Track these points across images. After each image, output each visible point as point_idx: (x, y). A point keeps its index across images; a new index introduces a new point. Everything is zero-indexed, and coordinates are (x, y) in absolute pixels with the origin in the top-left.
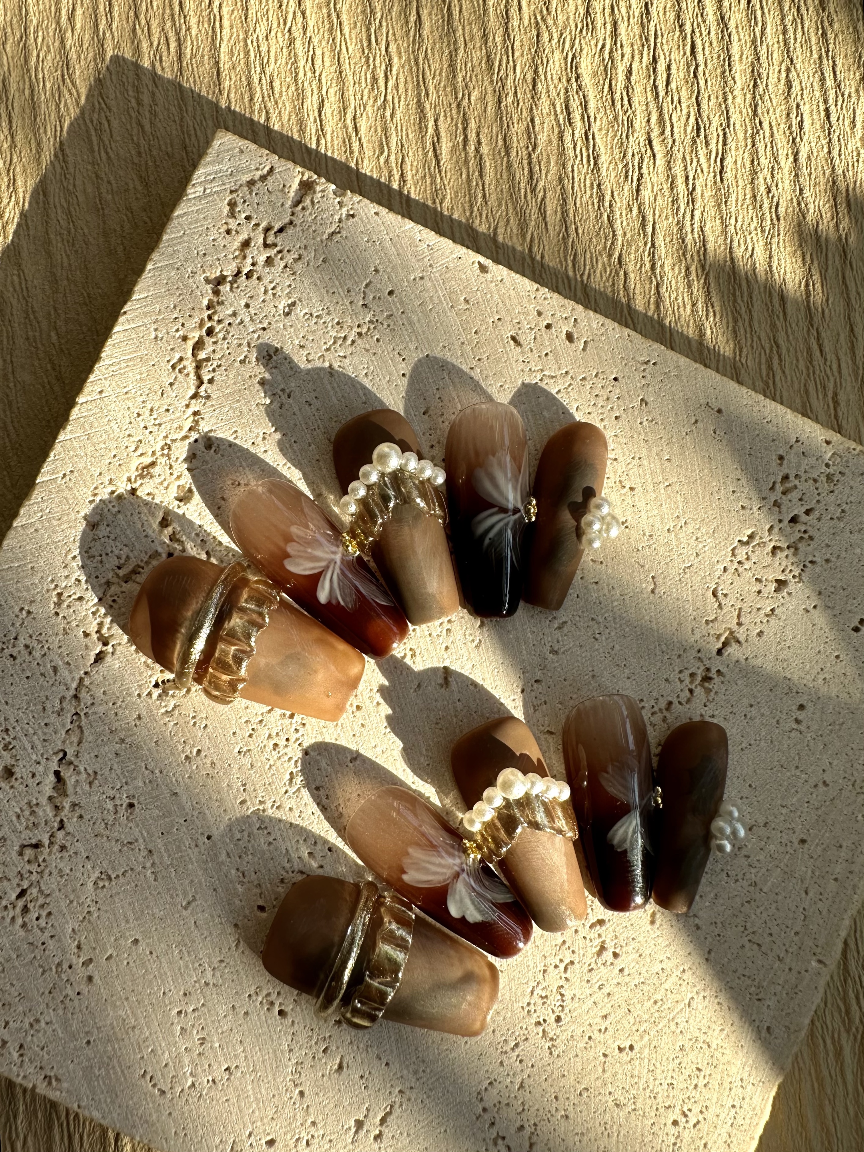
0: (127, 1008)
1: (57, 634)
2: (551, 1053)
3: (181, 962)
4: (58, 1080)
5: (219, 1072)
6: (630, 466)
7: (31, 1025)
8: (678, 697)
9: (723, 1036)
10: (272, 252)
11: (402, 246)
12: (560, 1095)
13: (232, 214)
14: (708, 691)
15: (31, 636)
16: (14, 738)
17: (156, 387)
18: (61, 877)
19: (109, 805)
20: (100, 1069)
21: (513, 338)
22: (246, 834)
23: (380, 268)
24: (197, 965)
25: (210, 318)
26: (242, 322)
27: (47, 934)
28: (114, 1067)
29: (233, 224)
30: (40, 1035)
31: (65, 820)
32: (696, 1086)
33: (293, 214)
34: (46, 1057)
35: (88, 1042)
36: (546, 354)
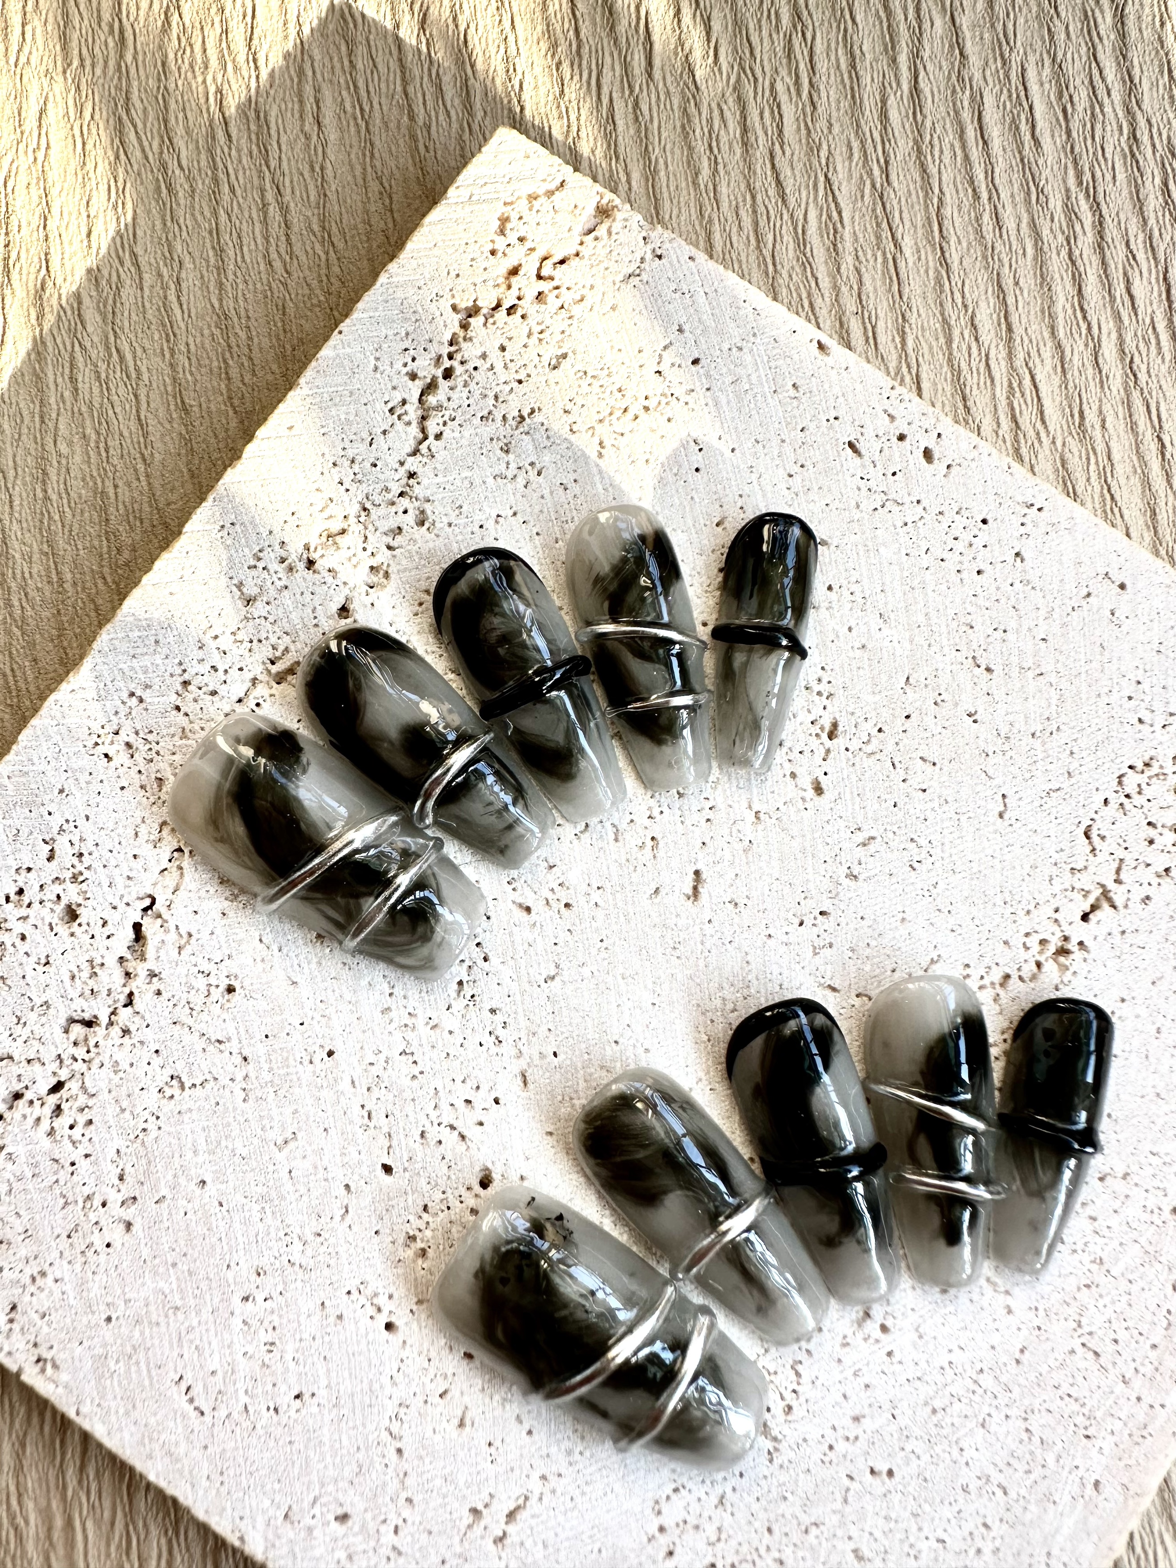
0: (173, 1279)
1: (173, 736)
3: (260, 1225)
4: (55, 1366)
5: (285, 1399)
7: (34, 1279)
8: (1019, 969)
10: (545, 286)
12: (775, 1528)
13: (502, 232)
14: (1064, 968)
15: (137, 733)
16: (88, 868)
17: (365, 435)
18: (116, 1072)
19: (201, 983)
20: (117, 1362)
21: (851, 445)
22: (382, 1057)
23: (686, 327)
24: (282, 1234)
25: (451, 357)
26: (492, 368)
27: (82, 1151)
28: (137, 1363)
29: (500, 243)
30: (43, 1295)
31: (135, 992)
33: (582, 243)
34: (46, 1329)
35: (109, 1319)
36: (894, 474)
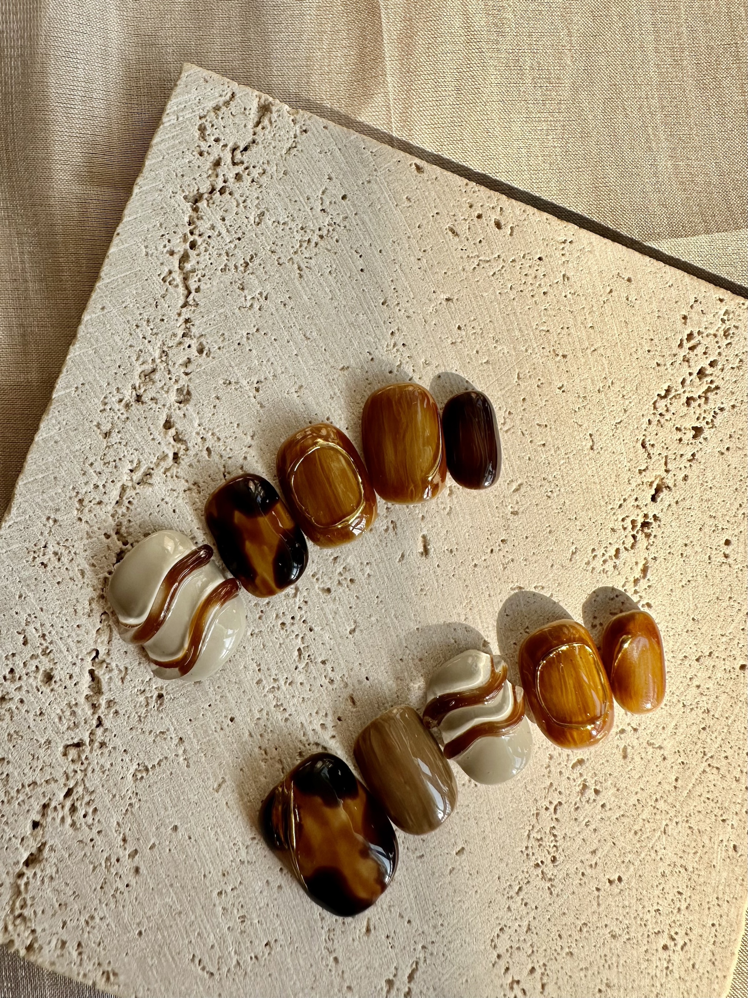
0: (172, 894)
1: (82, 538)
2: (551, 893)
3: (217, 843)
4: (115, 974)
5: (260, 948)
6: (561, 336)
7: (87, 923)
8: (623, 543)
9: (697, 859)
10: (239, 169)
11: (350, 155)
12: (563, 933)
13: (203, 137)
14: (648, 536)
15: (58, 544)
16: (51, 643)
17: (151, 301)
18: (103, 772)
19: (142, 699)
20: (152, 958)
21: (452, 230)
22: (264, 713)
23: (333, 175)
24: (231, 844)
25: (192, 233)
26: (220, 234)
27: (95, 831)
28: (165, 955)
29: (204, 146)
30: (95, 931)
31: (102, 716)
32: (679, 909)
33: (255, 134)
34: (103, 953)
35: (140, 933)
36: (480, 242)
